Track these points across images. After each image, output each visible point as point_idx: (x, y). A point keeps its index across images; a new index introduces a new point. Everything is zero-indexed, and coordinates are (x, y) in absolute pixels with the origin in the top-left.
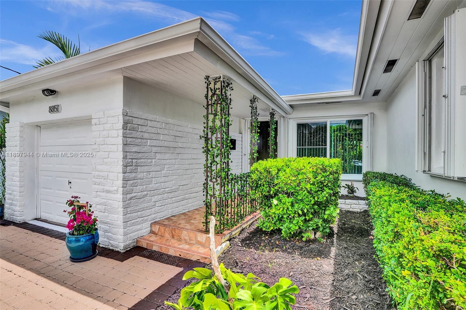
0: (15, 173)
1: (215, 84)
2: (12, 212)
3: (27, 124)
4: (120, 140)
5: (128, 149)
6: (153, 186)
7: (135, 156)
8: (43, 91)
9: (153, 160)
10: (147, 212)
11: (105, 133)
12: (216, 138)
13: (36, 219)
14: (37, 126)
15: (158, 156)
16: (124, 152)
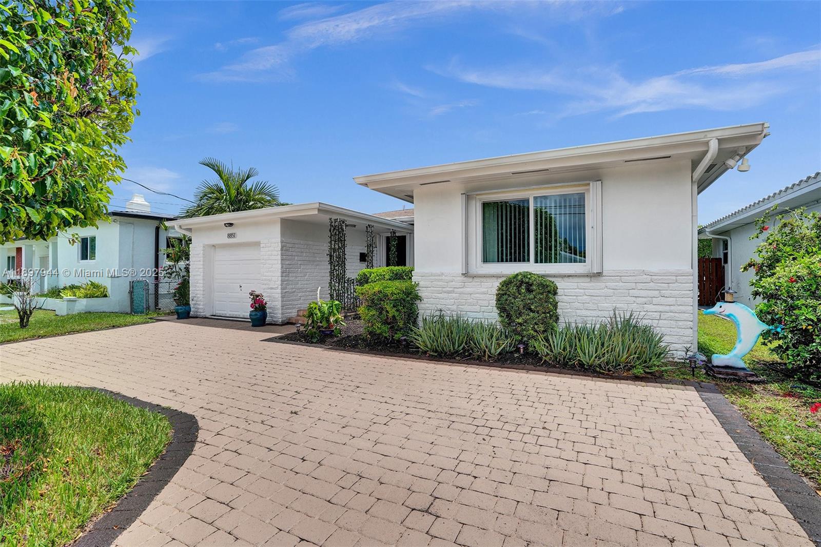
0: (199, 281)
1: (335, 222)
2: (196, 310)
3: (207, 245)
4: (279, 257)
5: (283, 262)
6: (299, 286)
7: (288, 266)
8: (225, 224)
9: (299, 270)
10: (296, 303)
11: (269, 253)
12: (336, 255)
13: (212, 315)
14: (213, 246)
15: (302, 267)
16: (282, 264)
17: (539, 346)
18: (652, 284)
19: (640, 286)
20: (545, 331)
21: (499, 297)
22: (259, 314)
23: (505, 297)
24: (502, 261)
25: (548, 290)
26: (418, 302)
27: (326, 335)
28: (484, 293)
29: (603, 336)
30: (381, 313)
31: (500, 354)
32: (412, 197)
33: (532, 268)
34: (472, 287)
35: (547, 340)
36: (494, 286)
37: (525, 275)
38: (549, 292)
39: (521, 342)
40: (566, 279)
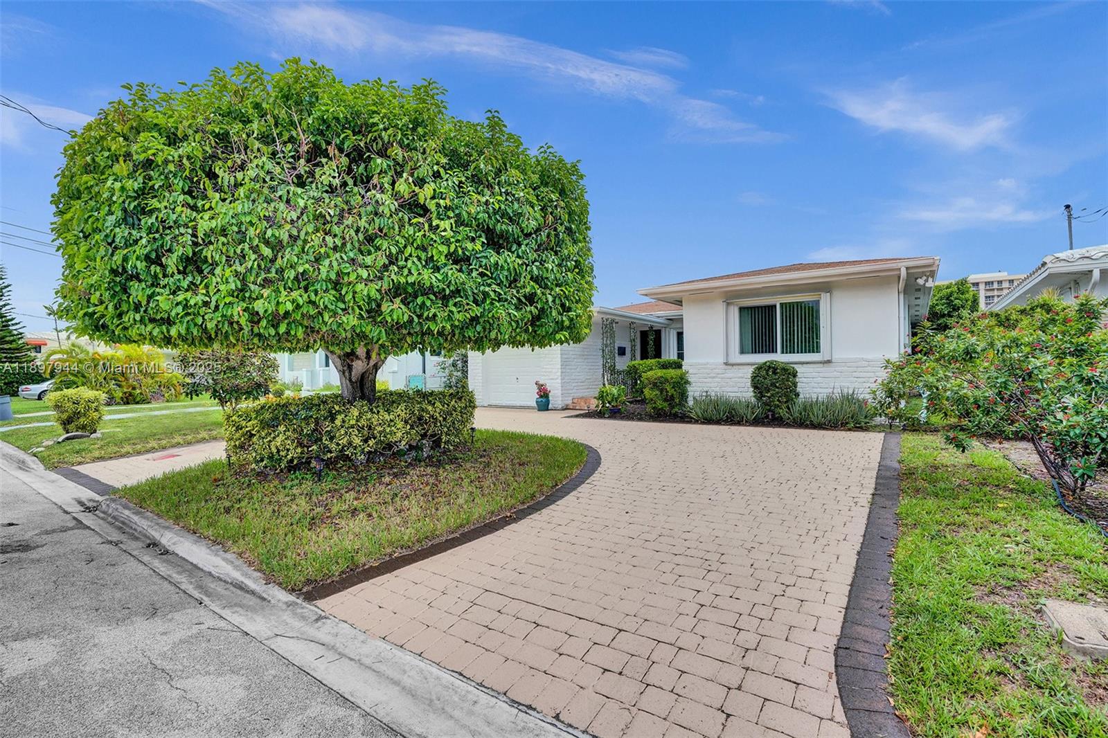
1: (607, 321)
12: (608, 350)
13: (489, 405)
17: (783, 412)
18: (869, 368)
19: (860, 369)
20: (786, 402)
21: (753, 378)
22: (544, 400)
23: (758, 378)
24: (756, 352)
25: (789, 373)
26: (688, 386)
27: (615, 413)
28: (739, 378)
29: (829, 405)
30: (661, 393)
31: (754, 419)
32: (681, 302)
33: (779, 357)
34: (732, 373)
35: (789, 409)
36: (750, 371)
37: (772, 362)
38: (789, 374)
39: (769, 410)
40: (805, 365)
